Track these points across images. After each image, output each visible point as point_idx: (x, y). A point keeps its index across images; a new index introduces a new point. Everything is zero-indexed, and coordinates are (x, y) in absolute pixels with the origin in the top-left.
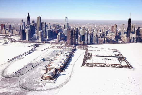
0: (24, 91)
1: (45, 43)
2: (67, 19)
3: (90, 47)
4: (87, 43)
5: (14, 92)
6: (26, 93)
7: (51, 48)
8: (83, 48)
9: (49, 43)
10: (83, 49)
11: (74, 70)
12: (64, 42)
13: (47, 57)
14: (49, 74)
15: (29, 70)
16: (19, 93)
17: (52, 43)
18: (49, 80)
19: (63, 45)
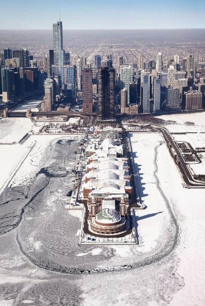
0: (61, 276)
1: (9, 115)
2: (61, 30)
3: (170, 122)
4: (151, 111)
5: (29, 282)
6: (71, 282)
7: (41, 131)
8: (148, 127)
9: (23, 115)
10: (148, 130)
11: (168, 198)
12: (70, 110)
13: (51, 163)
14: (110, 219)
15: (26, 210)
16: (49, 284)
17: (33, 115)
18: (118, 236)
19: (73, 121)
